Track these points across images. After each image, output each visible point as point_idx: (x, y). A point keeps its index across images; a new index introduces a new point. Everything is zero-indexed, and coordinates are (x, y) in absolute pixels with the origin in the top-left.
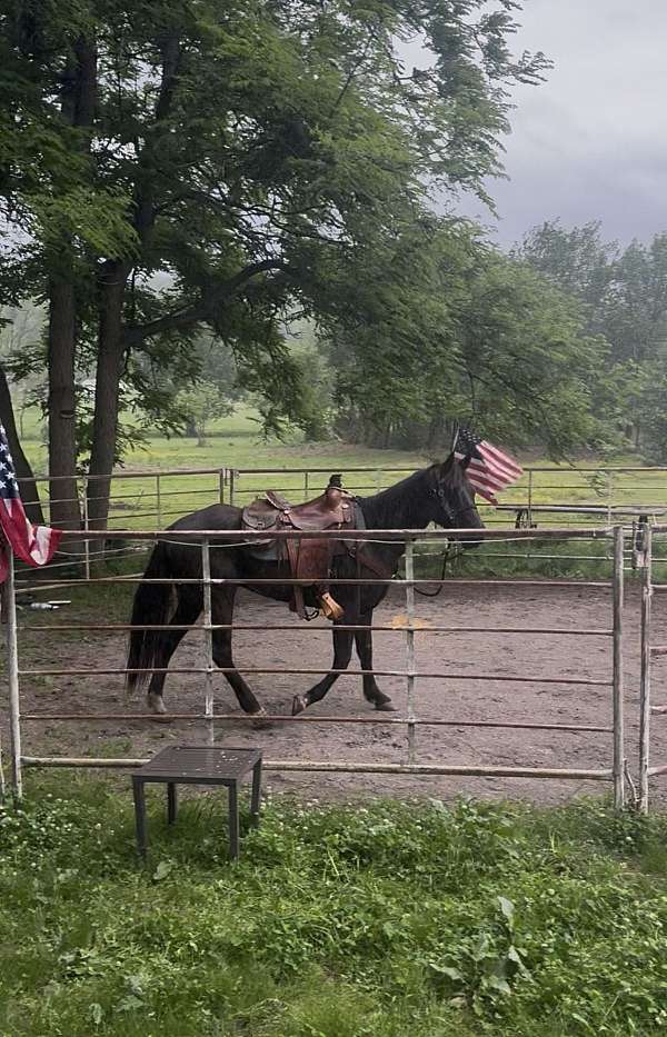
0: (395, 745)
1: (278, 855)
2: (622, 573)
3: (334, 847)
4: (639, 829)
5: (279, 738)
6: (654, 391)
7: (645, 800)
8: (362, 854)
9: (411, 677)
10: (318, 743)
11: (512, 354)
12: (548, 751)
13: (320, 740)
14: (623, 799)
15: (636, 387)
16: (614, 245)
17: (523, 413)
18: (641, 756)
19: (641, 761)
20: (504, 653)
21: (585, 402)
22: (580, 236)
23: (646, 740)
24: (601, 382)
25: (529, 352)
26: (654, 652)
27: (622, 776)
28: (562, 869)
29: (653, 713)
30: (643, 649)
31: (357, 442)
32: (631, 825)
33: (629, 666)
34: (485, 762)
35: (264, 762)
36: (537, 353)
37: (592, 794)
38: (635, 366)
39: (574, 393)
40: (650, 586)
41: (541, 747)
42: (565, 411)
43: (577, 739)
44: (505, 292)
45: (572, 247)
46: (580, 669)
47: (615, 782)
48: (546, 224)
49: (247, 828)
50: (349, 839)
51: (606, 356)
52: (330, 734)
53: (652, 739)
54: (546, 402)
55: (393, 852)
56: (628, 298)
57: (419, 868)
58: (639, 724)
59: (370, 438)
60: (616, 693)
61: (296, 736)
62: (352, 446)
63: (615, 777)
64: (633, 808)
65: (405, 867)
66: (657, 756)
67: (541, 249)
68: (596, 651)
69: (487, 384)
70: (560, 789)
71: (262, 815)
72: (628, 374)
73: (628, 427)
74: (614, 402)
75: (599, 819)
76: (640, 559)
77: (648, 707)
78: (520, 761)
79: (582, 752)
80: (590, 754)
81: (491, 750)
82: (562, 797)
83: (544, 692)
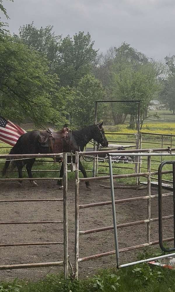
2: (67, 173)
4: (75, 287)
6: (78, 100)
7: (77, 273)
11: (17, 80)
12: (35, 256)
14: (67, 275)
15: (71, 98)
17: (23, 107)
18: (75, 254)
19: (76, 256)
20: (15, 214)
21: (48, 103)
22: (44, 31)
23: (78, 247)
24: (57, 94)
25: (24, 80)
26: (81, 207)
27: (68, 263)
29: (80, 234)
30: (76, 207)
32: (71, 285)
33: (70, 217)
34: (6, 264)
36: (28, 81)
37: (54, 273)
38: (70, 88)
39: (44, 99)
40: (79, 178)
41: (32, 255)
42: (40, 106)
43: (48, 250)
44: (13, 53)
45: (41, 36)
46: (49, 219)
47: (64, 266)
48: (29, 25)
51: (57, 83)
53: (79, 247)
54: (32, 102)
56: (65, 60)
58: (74, 241)
60: (65, 226)
63: (64, 264)
64: (72, 277)
66: (82, 254)
67: (27, 36)
69: (6, 93)
70: (40, 273)
72: (67, 92)
73: (67, 115)
74: (61, 104)
75: (58, 284)
76: (74, 167)
77: (78, 232)
78: (23, 262)
79: (50, 255)
80: (54, 256)
81: (9, 259)
82: (41, 276)
83: (33, 231)
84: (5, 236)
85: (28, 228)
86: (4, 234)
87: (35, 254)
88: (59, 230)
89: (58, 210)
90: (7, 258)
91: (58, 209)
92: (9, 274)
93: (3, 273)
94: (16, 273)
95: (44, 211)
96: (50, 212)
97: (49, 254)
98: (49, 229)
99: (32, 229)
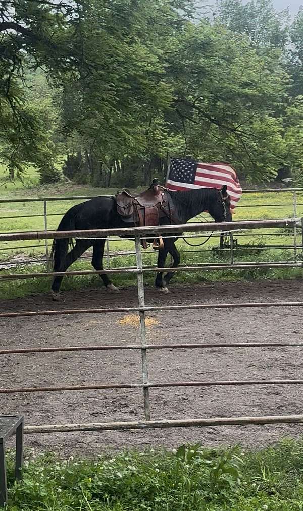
0: (132, 412)
1: (42, 498)
3: (88, 488)
5: (34, 414)
8: (111, 493)
9: (144, 349)
10: (68, 415)
13: (69, 413)
16: (287, 12)
28: (273, 493)
31: (84, 183)
35: (25, 427)
41: (251, 406)
49: (12, 482)
50: (100, 483)
52: (77, 408)
55: (136, 491)
57: (158, 500)
59: (95, 179)
61: (49, 411)
62: (80, 186)
65: (145, 500)
68: (290, 333)
71: (25, 471)
79: (283, 408)
80: (290, 409)
81: (211, 412)
82: (269, 442)
83: (250, 367)
84: (200, 374)
85: (240, 362)
86: (200, 371)
87: (256, 406)
88: (298, 365)
89: (294, 332)
90: (207, 411)
91: (294, 330)
92: (211, 436)
93: (202, 435)
94: (223, 436)
95: (268, 332)
96: (279, 335)
97: (281, 406)
98: (279, 363)
99: (248, 364)
